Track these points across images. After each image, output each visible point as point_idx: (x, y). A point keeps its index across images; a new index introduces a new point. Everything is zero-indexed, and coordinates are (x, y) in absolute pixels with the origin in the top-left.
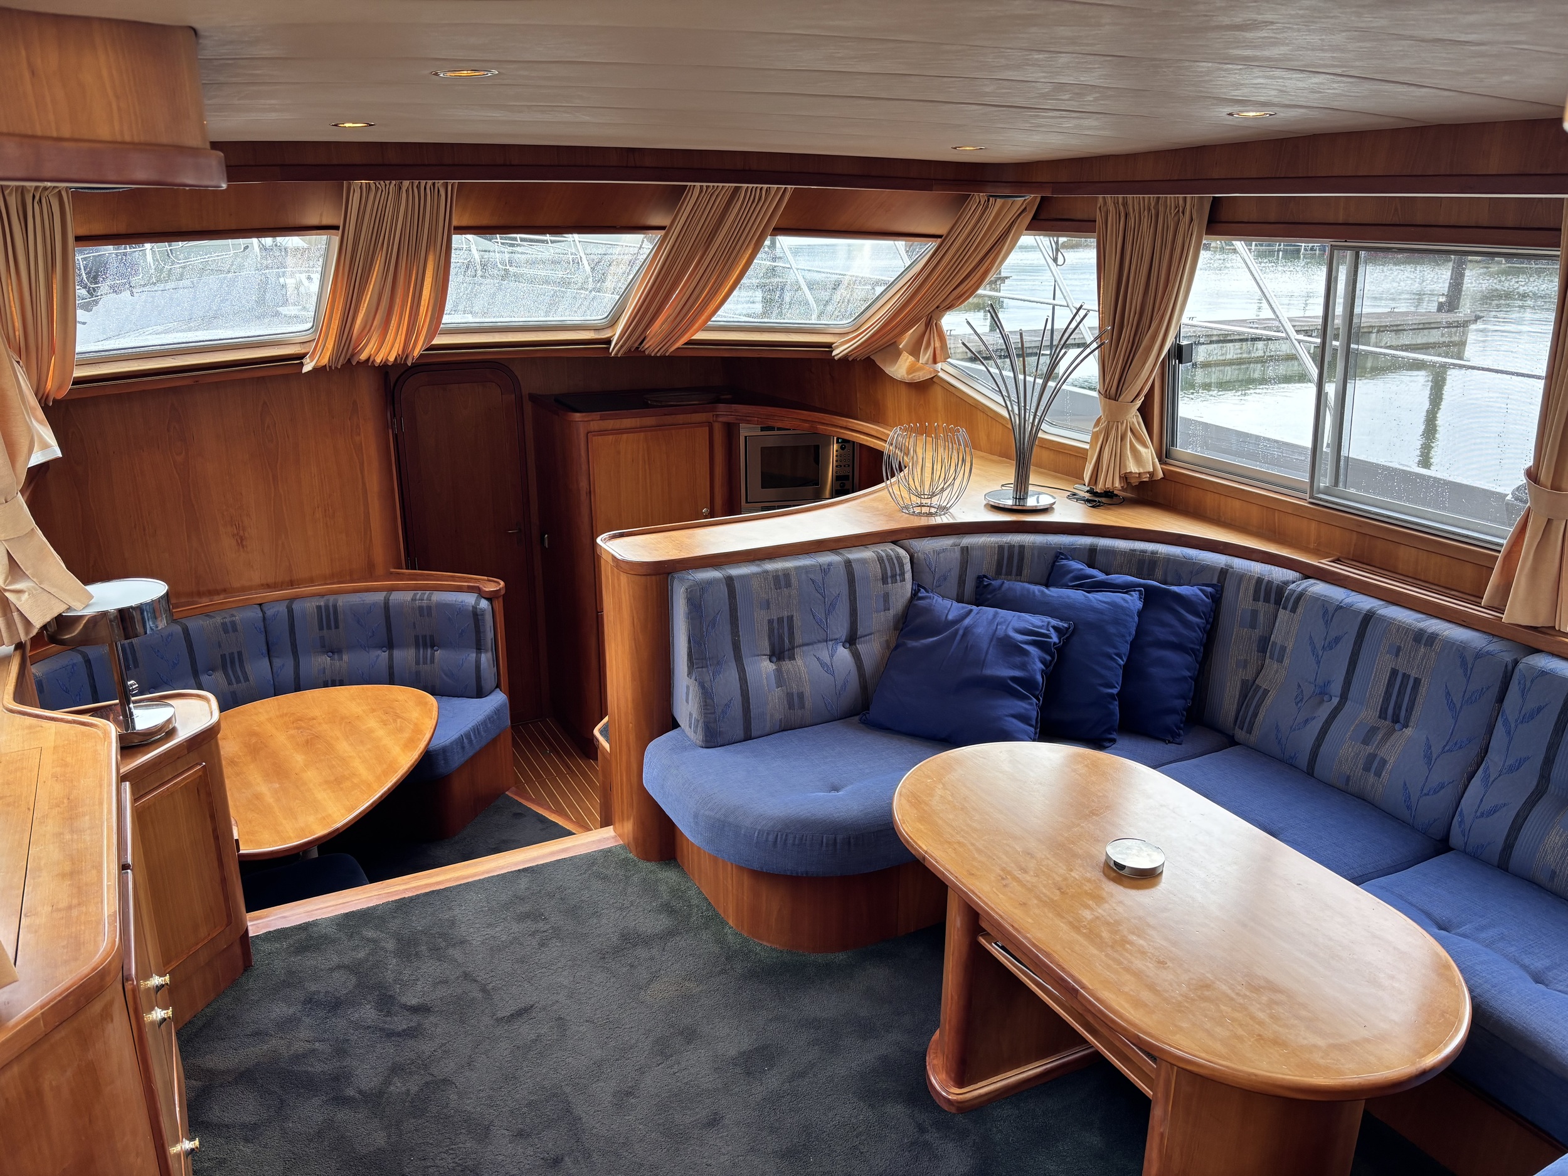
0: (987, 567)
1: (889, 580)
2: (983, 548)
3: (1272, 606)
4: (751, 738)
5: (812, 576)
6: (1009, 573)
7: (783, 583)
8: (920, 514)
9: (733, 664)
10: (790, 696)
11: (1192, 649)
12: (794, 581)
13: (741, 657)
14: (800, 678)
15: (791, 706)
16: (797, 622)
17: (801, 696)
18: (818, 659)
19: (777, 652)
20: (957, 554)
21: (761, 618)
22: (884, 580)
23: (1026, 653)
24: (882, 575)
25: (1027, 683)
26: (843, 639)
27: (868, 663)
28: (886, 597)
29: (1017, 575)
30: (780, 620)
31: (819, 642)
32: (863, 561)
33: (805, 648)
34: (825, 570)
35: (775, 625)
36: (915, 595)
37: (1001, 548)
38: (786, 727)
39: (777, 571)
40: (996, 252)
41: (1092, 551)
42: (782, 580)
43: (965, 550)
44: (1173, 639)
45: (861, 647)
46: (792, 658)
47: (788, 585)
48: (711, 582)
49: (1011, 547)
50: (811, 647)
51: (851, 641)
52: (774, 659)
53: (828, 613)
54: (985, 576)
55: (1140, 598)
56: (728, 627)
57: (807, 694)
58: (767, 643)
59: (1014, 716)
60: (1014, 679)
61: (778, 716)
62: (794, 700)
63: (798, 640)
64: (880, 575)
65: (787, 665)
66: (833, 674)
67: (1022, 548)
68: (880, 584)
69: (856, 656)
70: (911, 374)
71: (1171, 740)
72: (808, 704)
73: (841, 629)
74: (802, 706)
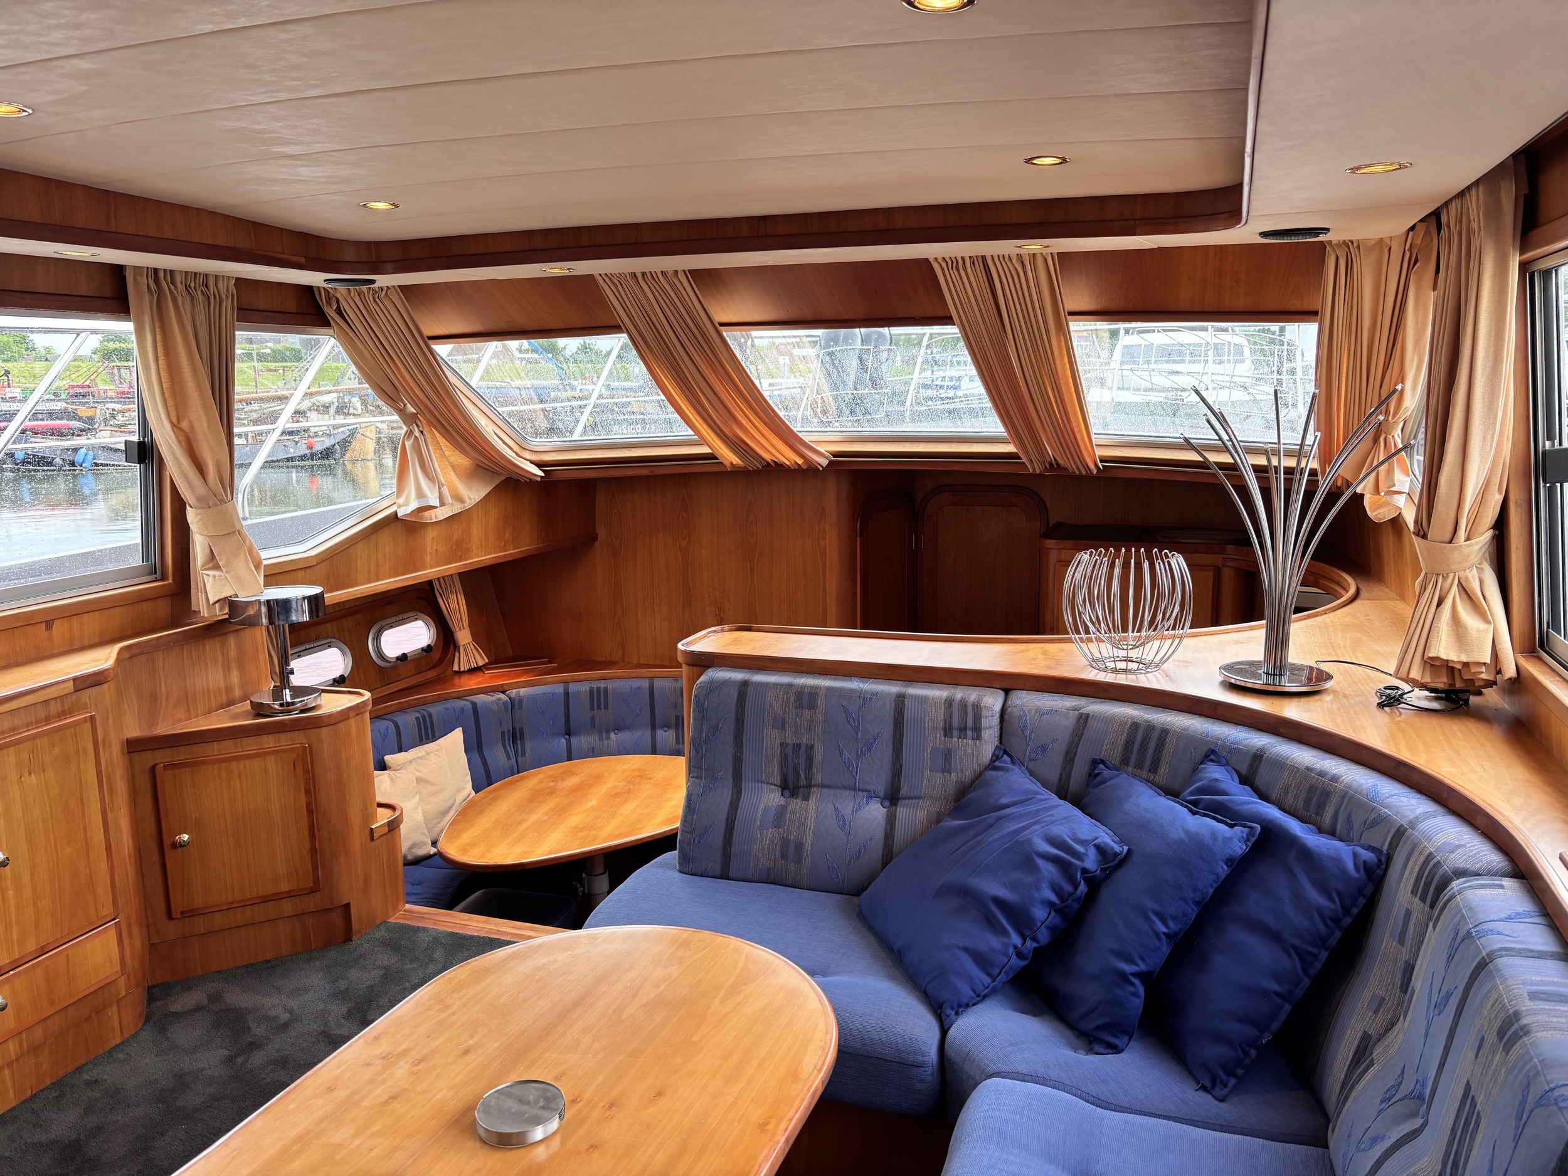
0: (1111, 749)
1: (955, 733)
2: (1108, 720)
3: (1427, 908)
4: (728, 878)
5: (845, 703)
6: (1139, 765)
7: (805, 701)
8: (1115, 670)
9: (729, 784)
10: (785, 841)
11: (1295, 948)
12: (821, 702)
13: (740, 779)
14: (804, 825)
15: (784, 856)
16: (818, 757)
17: (799, 847)
18: (836, 809)
19: (791, 785)
20: (1070, 722)
21: (773, 738)
22: (948, 731)
23: (1036, 869)
24: (945, 724)
26: (882, 795)
27: (901, 833)
28: (948, 754)
29: (1150, 771)
30: (797, 747)
31: (844, 788)
32: (923, 700)
33: (825, 790)
34: (865, 699)
35: (790, 751)
36: (994, 763)
37: (1135, 726)
38: (771, 878)
39: (803, 686)
41: (1258, 757)
42: (806, 699)
43: (1084, 719)
44: (1269, 920)
45: (902, 811)
46: (806, 798)
47: (812, 706)
48: (724, 683)
49: (1150, 727)
50: (832, 791)
51: (893, 798)
52: (787, 793)
53: (860, 755)
54: (1102, 762)
55: (1248, 840)
56: (730, 739)
57: (808, 847)
58: (776, 770)
61: (764, 862)
62: (791, 850)
63: (818, 778)
64: (940, 723)
65: (797, 804)
66: (848, 835)
67: (1165, 732)
68: (940, 735)
69: (891, 820)
71: (1208, 1085)
72: (807, 861)
73: (880, 782)
74: (798, 860)
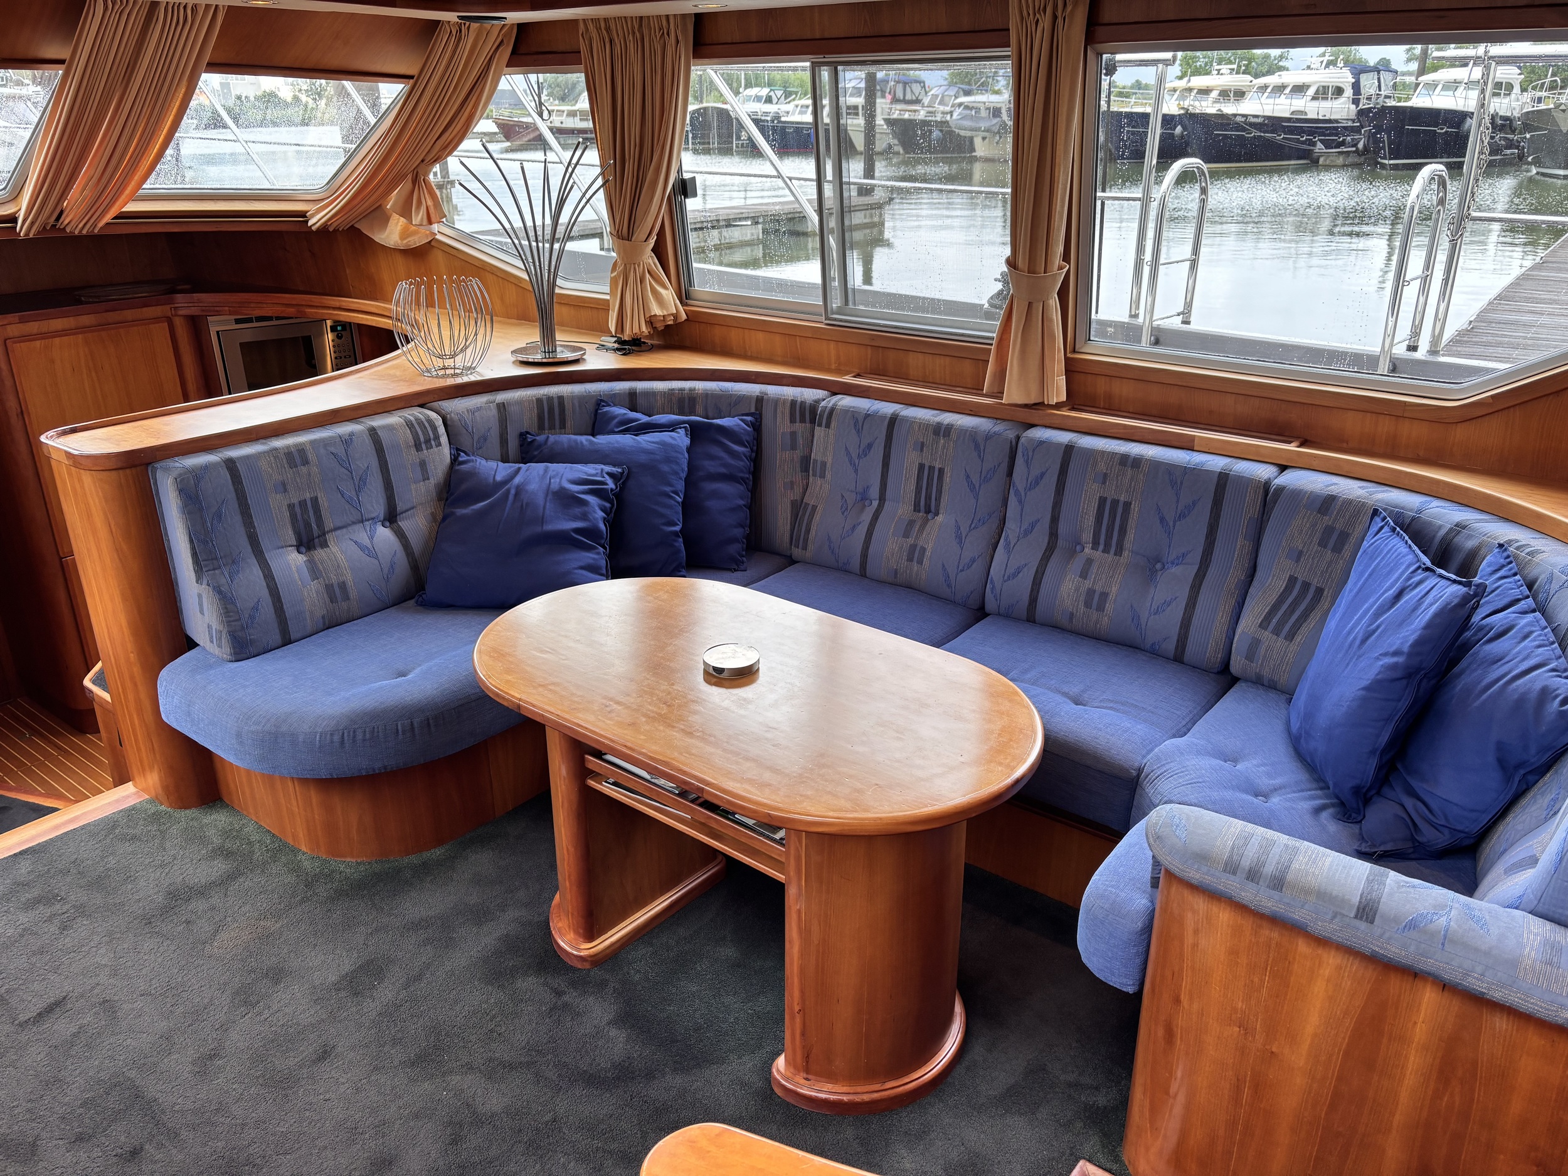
0: (528, 421)
1: (424, 446)
2: (520, 402)
3: (808, 425)
4: (290, 642)
5: (332, 449)
6: (552, 427)
7: (298, 460)
8: (444, 376)
9: (253, 561)
10: (329, 588)
11: (742, 478)
12: (311, 456)
13: (262, 552)
14: (338, 566)
15: (333, 599)
16: (323, 502)
17: (343, 586)
18: (356, 542)
19: (305, 540)
20: (494, 412)
21: (278, 503)
22: (418, 447)
24: (415, 441)
25: (591, 533)
26: (382, 517)
27: (415, 541)
28: (423, 464)
29: (561, 428)
30: (303, 504)
31: (354, 523)
32: (390, 428)
33: (339, 532)
34: (347, 441)
35: (298, 509)
36: (455, 460)
37: (539, 401)
38: (331, 624)
39: (288, 447)
40: (479, 90)
41: (632, 395)
42: (296, 458)
43: (502, 407)
44: (723, 470)
45: (404, 524)
46: (324, 545)
47: (306, 462)
48: (206, 468)
49: (550, 399)
50: (344, 530)
51: (391, 518)
52: (303, 549)
53: (358, 490)
54: (527, 433)
55: (687, 434)
56: (238, 519)
57: (350, 583)
58: (290, 532)
59: (582, 568)
60: (577, 531)
61: (319, 612)
62: (335, 592)
63: (329, 524)
64: (412, 442)
65: (320, 554)
66: (377, 558)
67: (561, 398)
68: (413, 451)
69: (400, 535)
70: (405, 239)
71: (736, 567)
72: (353, 593)
73: (376, 506)
74: (346, 597)
